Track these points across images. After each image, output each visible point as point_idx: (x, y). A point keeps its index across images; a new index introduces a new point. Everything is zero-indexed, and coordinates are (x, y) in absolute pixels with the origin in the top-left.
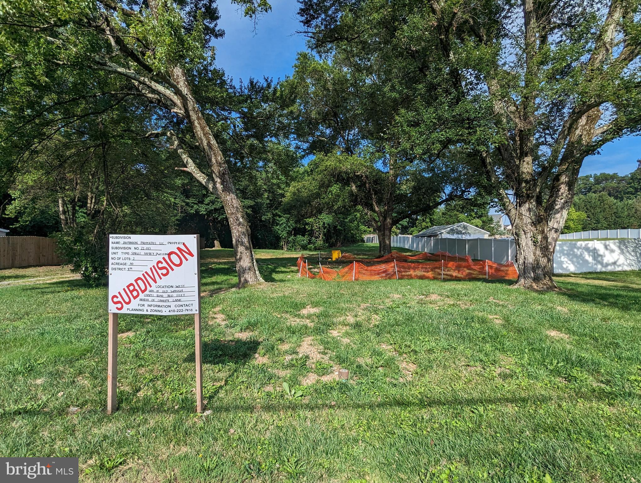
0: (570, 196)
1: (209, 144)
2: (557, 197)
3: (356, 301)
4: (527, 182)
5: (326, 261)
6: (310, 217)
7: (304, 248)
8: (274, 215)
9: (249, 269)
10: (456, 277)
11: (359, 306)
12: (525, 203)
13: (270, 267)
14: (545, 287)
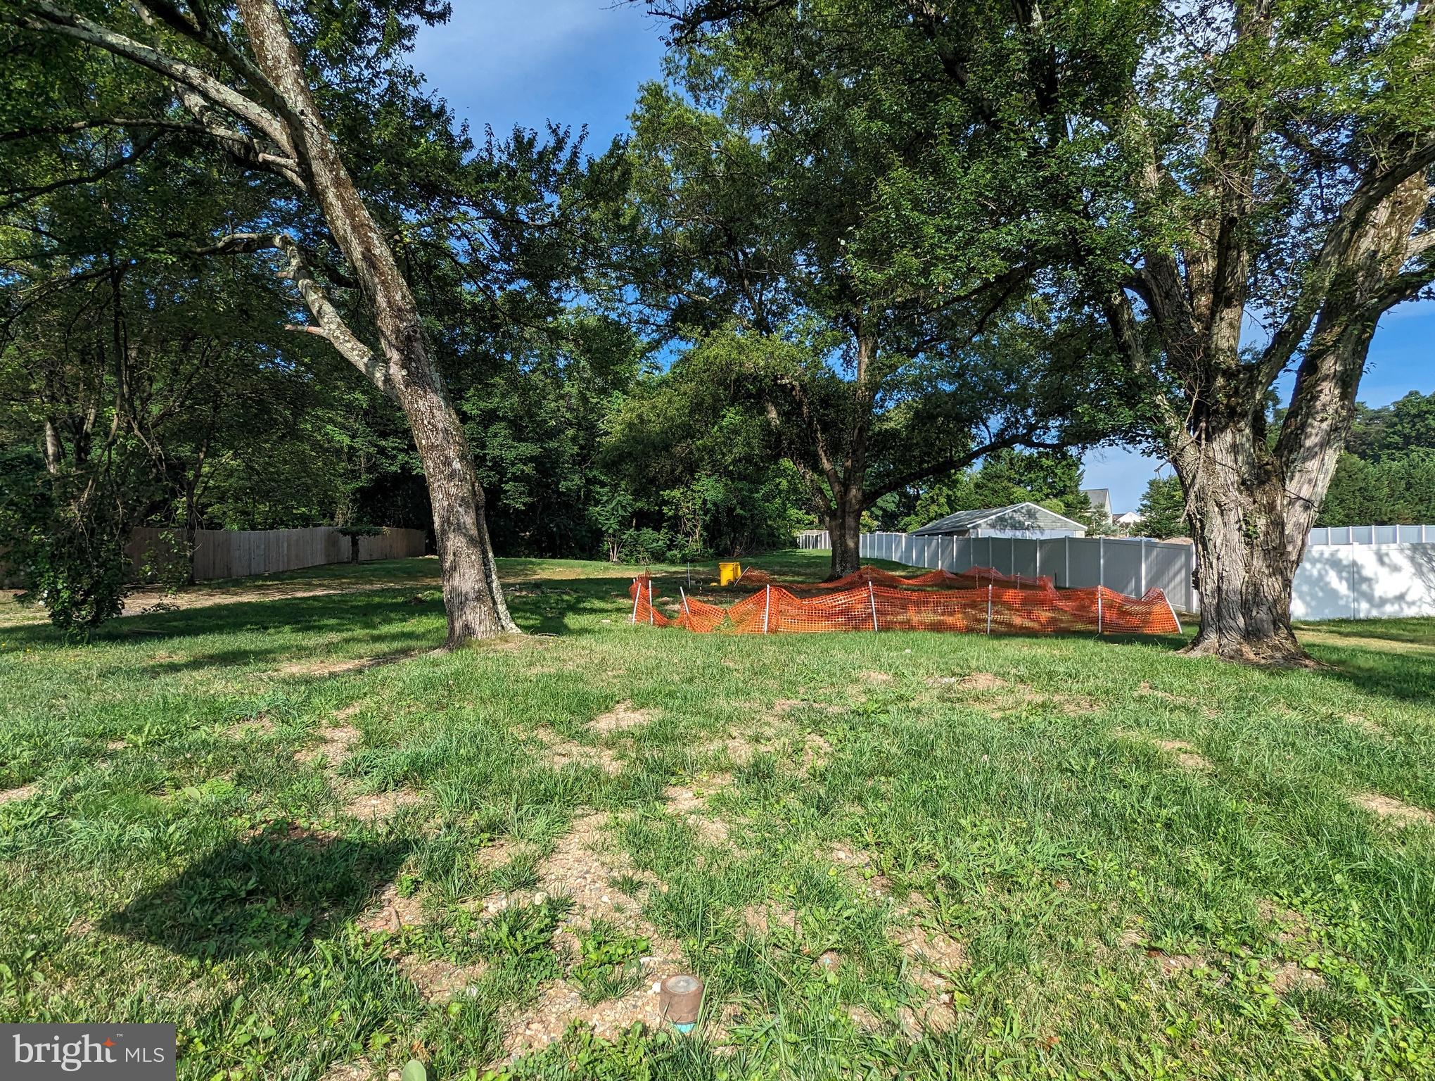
0: (1344, 413)
1: (368, 256)
2: (1308, 415)
3: (763, 692)
4: (1229, 374)
5: (705, 588)
6: (672, 487)
7: (658, 557)
8: (590, 482)
9: (479, 598)
10: (1021, 628)
11: (770, 706)
12: (1222, 430)
13: (566, 597)
14: (1278, 655)
